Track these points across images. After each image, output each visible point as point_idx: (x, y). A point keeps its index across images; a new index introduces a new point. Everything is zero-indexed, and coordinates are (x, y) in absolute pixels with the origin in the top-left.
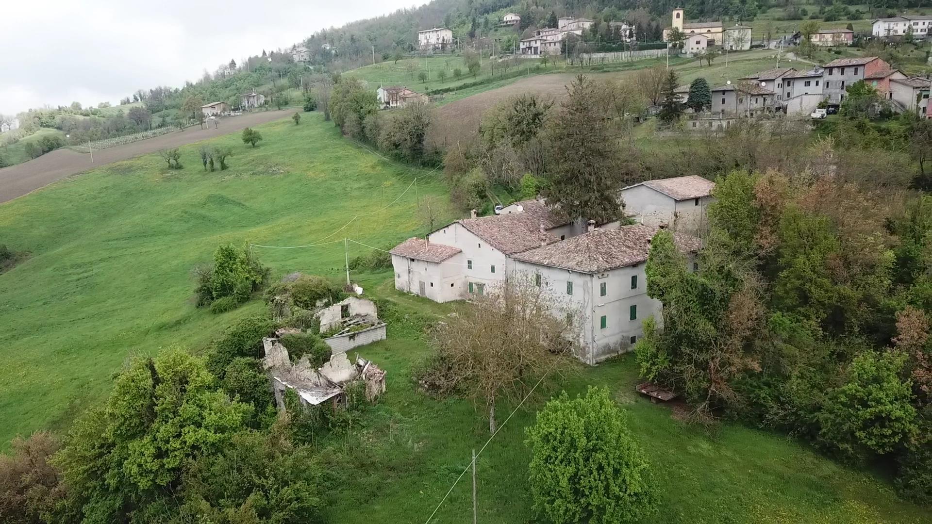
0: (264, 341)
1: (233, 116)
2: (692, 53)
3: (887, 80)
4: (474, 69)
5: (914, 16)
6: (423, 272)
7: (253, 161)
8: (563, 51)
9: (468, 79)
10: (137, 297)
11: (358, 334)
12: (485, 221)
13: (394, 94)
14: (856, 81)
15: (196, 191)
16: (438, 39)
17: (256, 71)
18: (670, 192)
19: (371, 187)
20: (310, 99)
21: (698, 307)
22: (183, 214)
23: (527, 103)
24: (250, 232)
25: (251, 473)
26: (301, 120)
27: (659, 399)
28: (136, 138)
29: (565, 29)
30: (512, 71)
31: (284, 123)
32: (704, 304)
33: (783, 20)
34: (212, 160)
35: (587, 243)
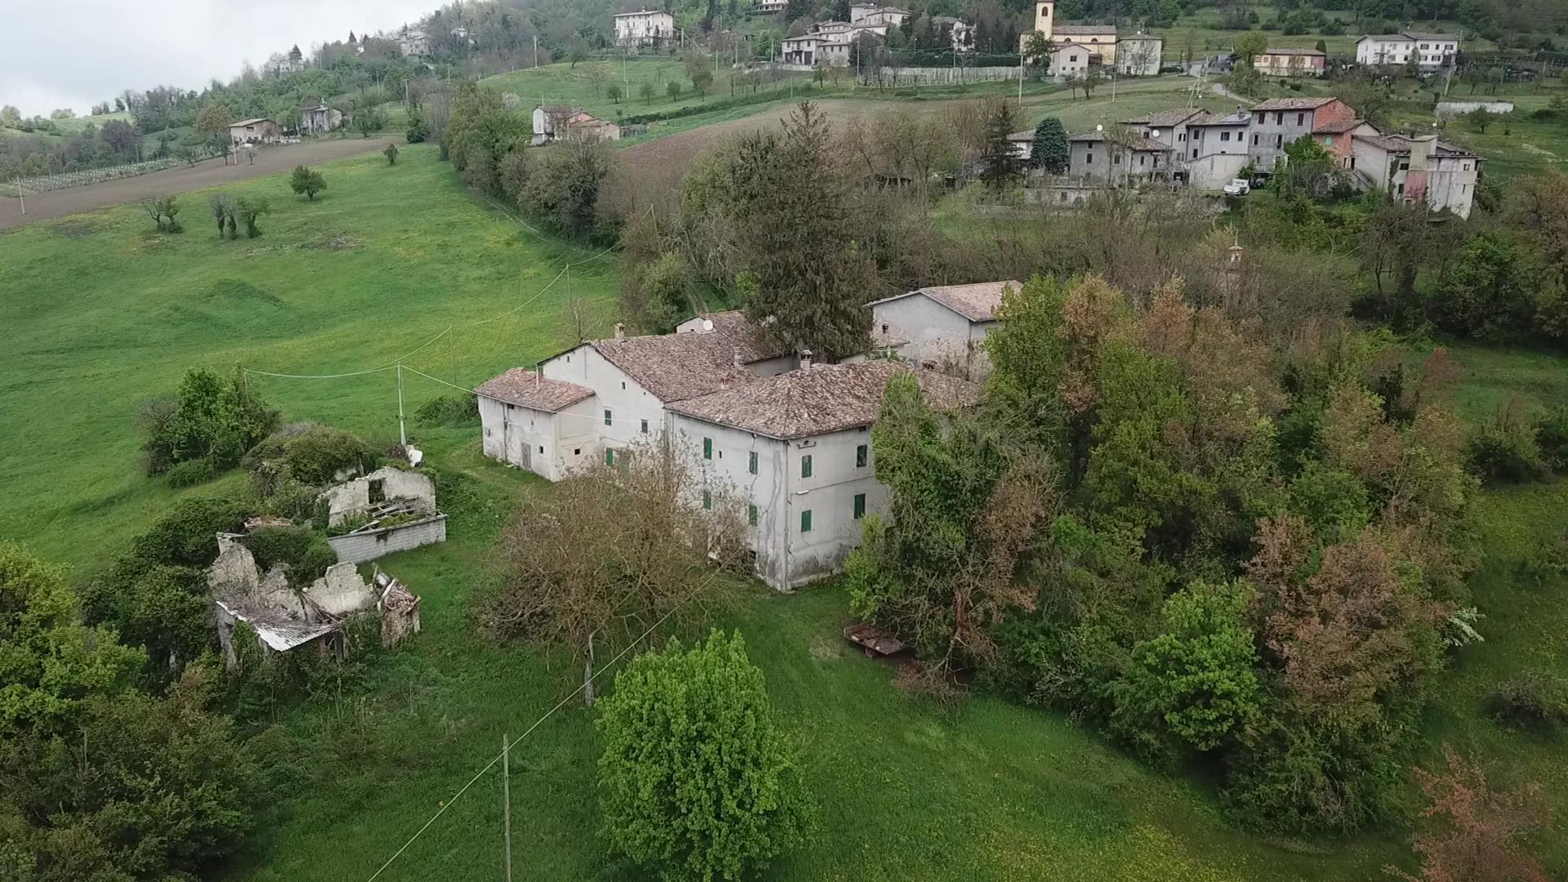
0: (219, 538)
1: (283, 145)
2: (1063, 76)
3: (1347, 137)
4: (702, 82)
5: (1423, 34)
6: (527, 428)
7: (306, 224)
8: (853, 61)
9: (691, 101)
10: (60, 454)
11: (393, 530)
12: (639, 344)
13: (559, 118)
14: (1300, 137)
15: (200, 273)
16: (648, 29)
17: (333, 69)
18: (963, 308)
19: (500, 277)
20: (418, 121)
21: (937, 501)
22: (171, 312)
23: (762, 145)
24: (279, 348)
25: (119, 768)
26: (398, 158)
27: (876, 651)
28: (108, 175)
29: (862, 23)
30: (766, 91)
31: (369, 161)
32: (948, 497)
33: (1220, 28)
34: (232, 218)
35: (789, 389)
